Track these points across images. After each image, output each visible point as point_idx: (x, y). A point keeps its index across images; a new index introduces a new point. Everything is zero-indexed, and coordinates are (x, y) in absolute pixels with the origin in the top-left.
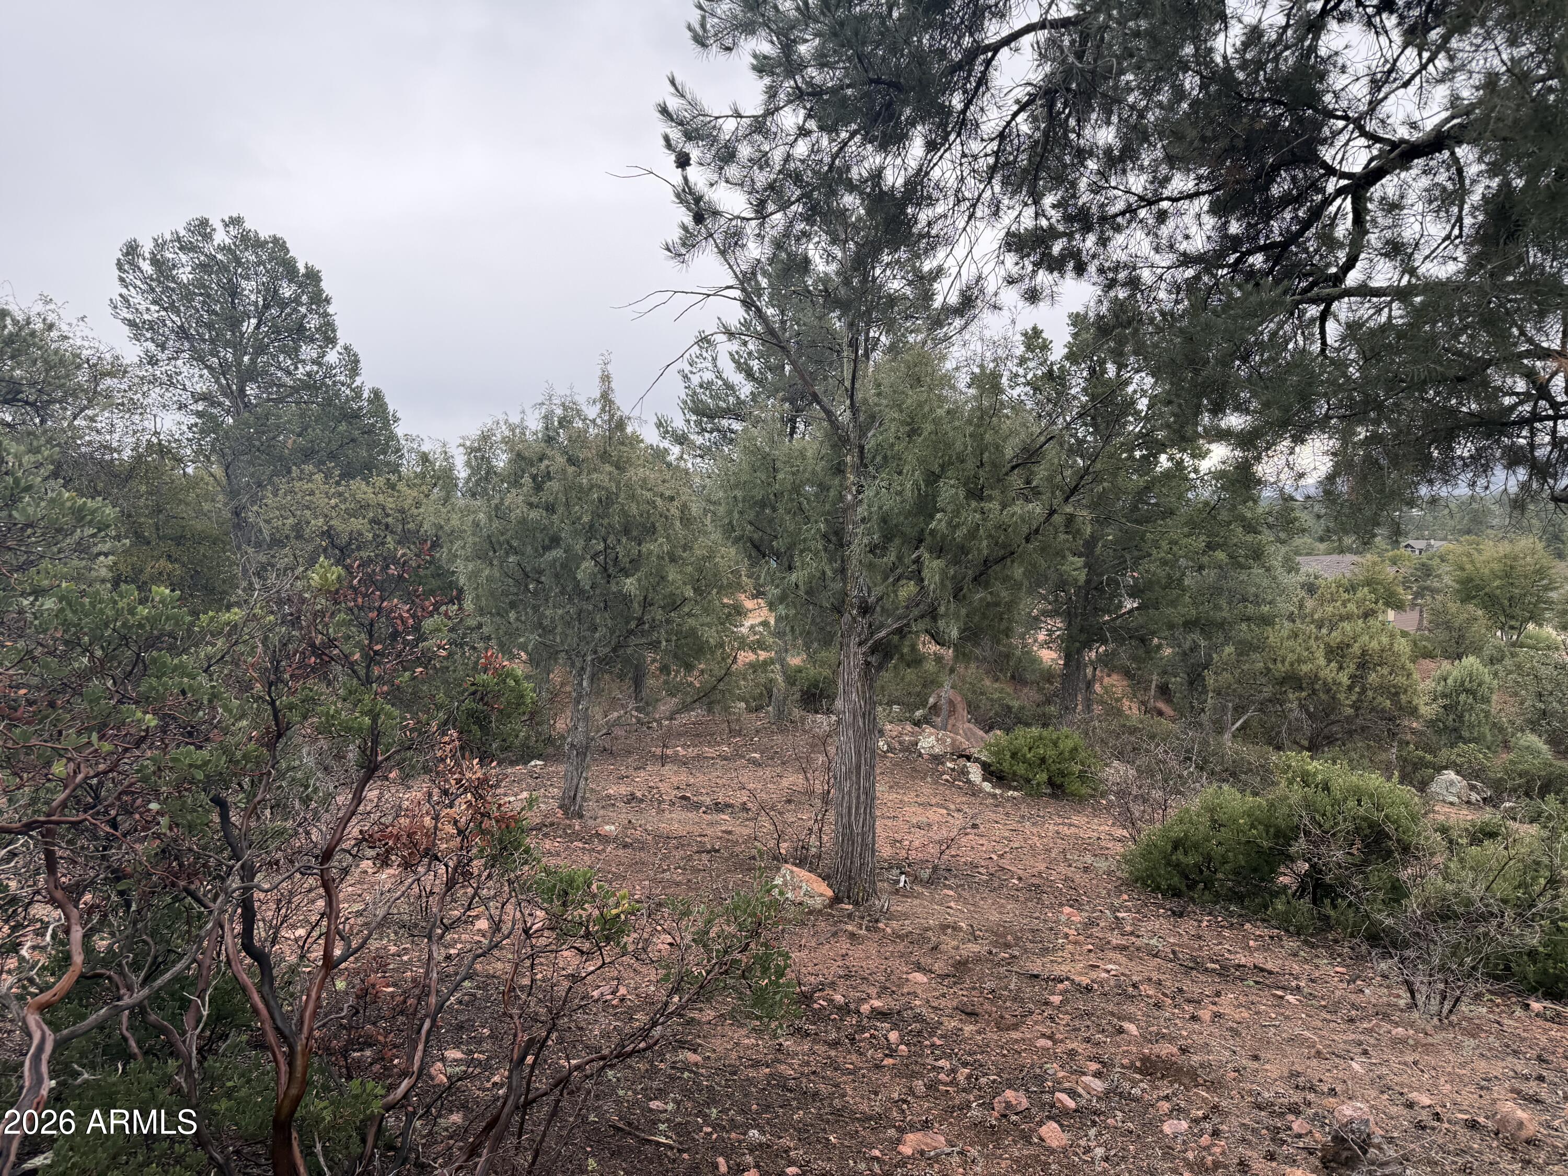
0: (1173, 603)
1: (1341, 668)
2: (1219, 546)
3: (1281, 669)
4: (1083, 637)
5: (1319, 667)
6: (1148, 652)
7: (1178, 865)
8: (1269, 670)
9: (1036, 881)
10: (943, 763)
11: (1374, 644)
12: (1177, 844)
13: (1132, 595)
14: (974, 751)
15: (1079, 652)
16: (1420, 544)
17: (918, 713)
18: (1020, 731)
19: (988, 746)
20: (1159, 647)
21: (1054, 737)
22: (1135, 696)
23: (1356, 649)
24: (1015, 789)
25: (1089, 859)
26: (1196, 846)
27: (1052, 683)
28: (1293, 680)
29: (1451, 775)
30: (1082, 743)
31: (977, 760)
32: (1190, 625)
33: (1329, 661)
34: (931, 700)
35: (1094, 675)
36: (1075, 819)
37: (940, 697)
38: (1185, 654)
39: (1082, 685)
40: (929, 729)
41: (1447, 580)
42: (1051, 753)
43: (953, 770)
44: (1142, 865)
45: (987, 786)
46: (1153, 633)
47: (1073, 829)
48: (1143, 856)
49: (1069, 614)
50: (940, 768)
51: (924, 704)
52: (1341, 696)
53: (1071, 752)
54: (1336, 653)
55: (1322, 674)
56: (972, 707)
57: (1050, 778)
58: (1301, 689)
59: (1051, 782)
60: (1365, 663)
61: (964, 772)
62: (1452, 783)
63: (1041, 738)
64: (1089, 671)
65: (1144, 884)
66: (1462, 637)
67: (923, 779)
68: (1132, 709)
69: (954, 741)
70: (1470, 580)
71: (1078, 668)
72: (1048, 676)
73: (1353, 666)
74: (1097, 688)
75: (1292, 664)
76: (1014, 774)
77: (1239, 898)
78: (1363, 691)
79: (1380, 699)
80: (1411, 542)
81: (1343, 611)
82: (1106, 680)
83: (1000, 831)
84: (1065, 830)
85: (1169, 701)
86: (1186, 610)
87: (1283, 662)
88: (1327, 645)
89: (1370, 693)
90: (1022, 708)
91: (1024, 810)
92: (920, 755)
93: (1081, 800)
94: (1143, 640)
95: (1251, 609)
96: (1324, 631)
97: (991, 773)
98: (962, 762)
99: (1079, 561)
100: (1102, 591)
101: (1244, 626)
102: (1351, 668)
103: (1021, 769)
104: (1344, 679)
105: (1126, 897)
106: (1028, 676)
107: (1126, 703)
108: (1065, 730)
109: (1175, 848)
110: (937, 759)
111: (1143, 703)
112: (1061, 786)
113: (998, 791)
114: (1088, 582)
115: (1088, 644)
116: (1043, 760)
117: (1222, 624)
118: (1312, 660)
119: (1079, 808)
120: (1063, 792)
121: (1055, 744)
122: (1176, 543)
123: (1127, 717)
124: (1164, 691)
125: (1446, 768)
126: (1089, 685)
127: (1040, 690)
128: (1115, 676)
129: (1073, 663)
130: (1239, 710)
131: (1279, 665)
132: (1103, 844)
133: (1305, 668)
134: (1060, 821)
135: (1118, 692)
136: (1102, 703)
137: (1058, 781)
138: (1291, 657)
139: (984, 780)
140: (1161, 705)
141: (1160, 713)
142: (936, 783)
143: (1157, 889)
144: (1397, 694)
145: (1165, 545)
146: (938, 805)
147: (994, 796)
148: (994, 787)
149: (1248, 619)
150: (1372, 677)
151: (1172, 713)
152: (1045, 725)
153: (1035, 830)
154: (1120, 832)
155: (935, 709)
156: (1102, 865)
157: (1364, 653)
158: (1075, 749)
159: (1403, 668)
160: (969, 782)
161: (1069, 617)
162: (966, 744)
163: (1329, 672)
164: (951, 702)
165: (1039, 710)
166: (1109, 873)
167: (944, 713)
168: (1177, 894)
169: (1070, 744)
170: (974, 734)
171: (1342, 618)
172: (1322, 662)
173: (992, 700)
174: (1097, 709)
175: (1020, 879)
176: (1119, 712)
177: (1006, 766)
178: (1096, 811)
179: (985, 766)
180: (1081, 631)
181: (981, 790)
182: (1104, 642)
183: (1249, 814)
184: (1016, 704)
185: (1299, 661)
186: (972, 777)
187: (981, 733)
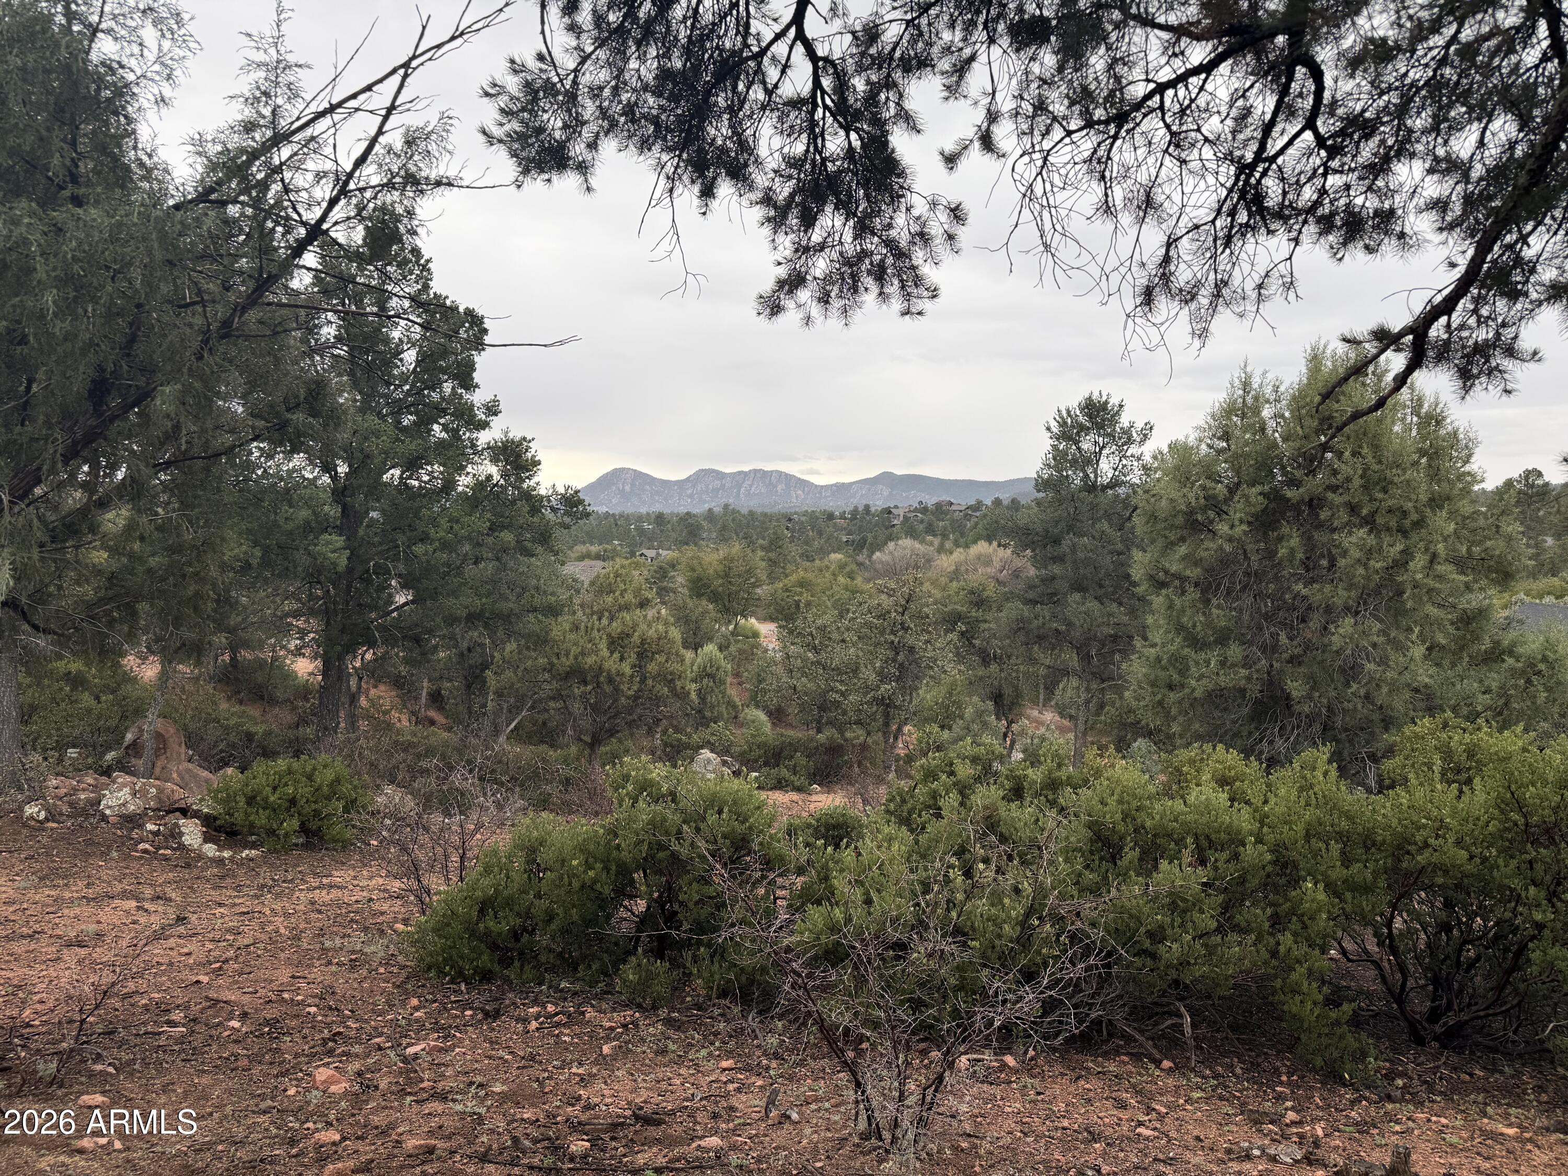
0: (454, 593)
1: (622, 659)
2: (503, 527)
3: (566, 663)
4: (346, 638)
5: (603, 659)
6: (423, 654)
7: (488, 933)
8: (552, 665)
9: (270, 1013)
10: (141, 826)
11: (651, 633)
12: (485, 906)
13: (405, 586)
14: (193, 801)
15: (340, 658)
16: (651, 553)
17: (110, 756)
18: (260, 767)
19: (214, 793)
20: (435, 647)
21: (308, 768)
22: (405, 706)
23: (636, 638)
24: (253, 846)
25: (357, 939)
26: (509, 903)
27: (307, 700)
28: (577, 674)
29: (706, 754)
30: (346, 772)
31: (196, 814)
32: (473, 618)
33: (612, 653)
34: (129, 737)
35: (359, 687)
36: (340, 876)
37: (141, 730)
38: (462, 655)
39: (345, 699)
40: (121, 778)
41: (680, 579)
42: (305, 791)
43: (156, 834)
44: (435, 942)
45: (210, 850)
46: (430, 632)
47: (335, 893)
48: (435, 930)
49: (327, 612)
50: (135, 834)
51: (119, 742)
52: (624, 687)
53: (331, 785)
54: (617, 643)
55: (606, 665)
56: (192, 740)
57: (302, 825)
58: (585, 683)
59: (304, 829)
60: (644, 653)
61: (175, 834)
62: (709, 761)
63: (290, 772)
64: (353, 682)
65: (441, 973)
66: (698, 628)
67: (104, 855)
68: (402, 721)
69: (160, 790)
70: (699, 579)
71: (340, 678)
72: (304, 691)
73: (634, 656)
74: (363, 702)
75: (576, 658)
76: (252, 825)
77: (570, 966)
78: (643, 680)
79: (658, 687)
80: (645, 551)
81: (621, 601)
82: (373, 692)
83: (224, 917)
84: (323, 896)
85: (441, 709)
86: (468, 601)
87: (567, 655)
88: (609, 635)
89: (650, 682)
90: (268, 733)
91: (265, 875)
92: (104, 818)
93: (346, 845)
94: (417, 640)
95: (537, 601)
96: (605, 621)
97: (218, 829)
98: (171, 819)
99: (339, 541)
100: (369, 582)
101: (531, 617)
102: (632, 658)
103: (261, 819)
104: (627, 669)
105: (415, 1002)
106: (279, 694)
107: (395, 714)
108: (324, 757)
109: (482, 912)
110: (132, 821)
111: (413, 713)
112: (318, 833)
113: (226, 854)
114: (350, 570)
115: (351, 649)
116: (293, 802)
117: (509, 616)
118: (596, 652)
119: (340, 856)
120: (321, 838)
121: (310, 777)
122: (457, 521)
123: (398, 732)
124: (436, 698)
125: (702, 747)
126: (354, 699)
127: (294, 709)
128: (382, 687)
129: (333, 672)
130: (514, 710)
131: (564, 659)
132: (376, 906)
133: (590, 660)
134: (315, 882)
135: (386, 703)
136: (369, 717)
137: (313, 826)
138: (574, 650)
139: (206, 841)
140: (432, 713)
141: (432, 722)
142: (127, 857)
143: (460, 976)
144: (672, 680)
145: (444, 523)
146: (125, 895)
147: (220, 862)
148: (221, 848)
149: (535, 610)
150: (652, 667)
151: (444, 721)
152: (297, 754)
153: (277, 906)
154: (396, 885)
155: (135, 748)
156: (377, 949)
157: (643, 641)
158: (338, 780)
159: (677, 655)
160: (182, 847)
161: (327, 614)
162: (179, 793)
163: (612, 664)
164: (159, 737)
165: (291, 734)
166: (388, 961)
167: (148, 752)
168: (486, 976)
169: (329, 775)
170: (195, 776)
171: (621, 609)
172: (605, 653)
173: (227, 728)
174: (363, 725)
175: (244, 1016)
176: (389, 726)
177: (239, 817)
178: (367, 857)
179: (208, 821)
180: (343, 631)
181: (200, 857)
182: (372, 644)
183: (582, 849)
184: (259, 729)
185: (583, 653)
186: (187, 840)
187: (205, 774)
